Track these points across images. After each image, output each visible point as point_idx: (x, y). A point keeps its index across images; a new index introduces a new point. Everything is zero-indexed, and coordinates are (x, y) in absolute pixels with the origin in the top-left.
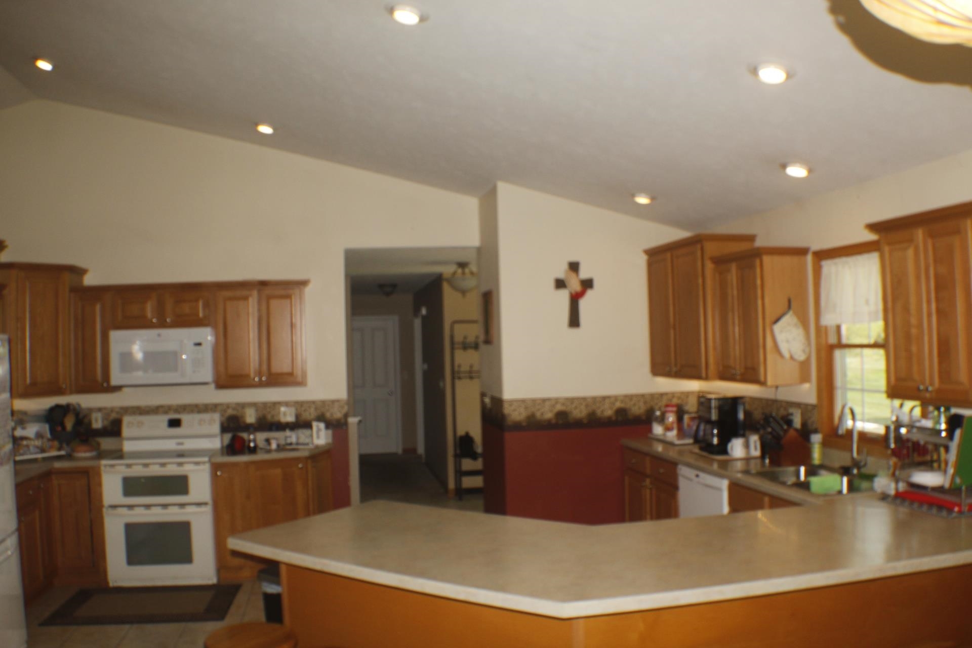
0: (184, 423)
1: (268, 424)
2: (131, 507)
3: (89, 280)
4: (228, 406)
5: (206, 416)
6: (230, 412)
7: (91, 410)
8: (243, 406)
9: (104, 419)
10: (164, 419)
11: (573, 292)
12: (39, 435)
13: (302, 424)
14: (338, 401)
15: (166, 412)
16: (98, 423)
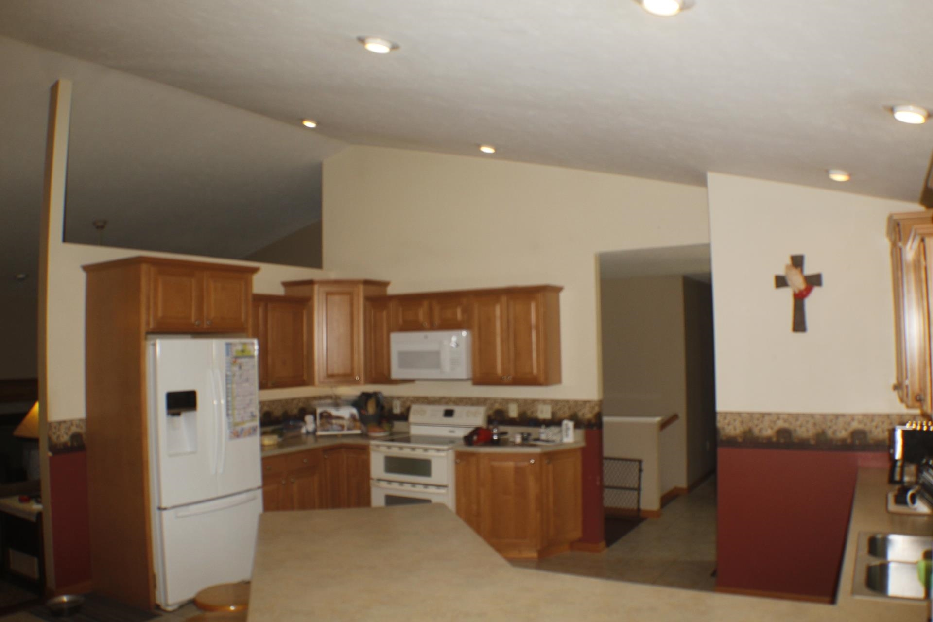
0: (456, 414)
1: (528, 420)
2: (389, 482)
3: (391, 290)
4: (495, 401)
5: (473, 409)
6: (497, 406)
7: (392, 398)
8: (508, 401)
9: (402, 406)
10: (442, 408)
11: (797, 291)
12: (353, 417)
13: (555, 422)
14: (589, 402)
15: (447, 403)
16: (397, 410)
